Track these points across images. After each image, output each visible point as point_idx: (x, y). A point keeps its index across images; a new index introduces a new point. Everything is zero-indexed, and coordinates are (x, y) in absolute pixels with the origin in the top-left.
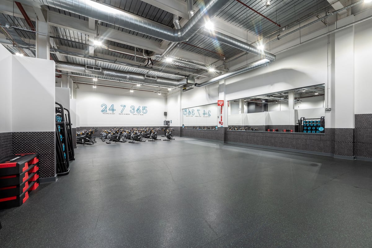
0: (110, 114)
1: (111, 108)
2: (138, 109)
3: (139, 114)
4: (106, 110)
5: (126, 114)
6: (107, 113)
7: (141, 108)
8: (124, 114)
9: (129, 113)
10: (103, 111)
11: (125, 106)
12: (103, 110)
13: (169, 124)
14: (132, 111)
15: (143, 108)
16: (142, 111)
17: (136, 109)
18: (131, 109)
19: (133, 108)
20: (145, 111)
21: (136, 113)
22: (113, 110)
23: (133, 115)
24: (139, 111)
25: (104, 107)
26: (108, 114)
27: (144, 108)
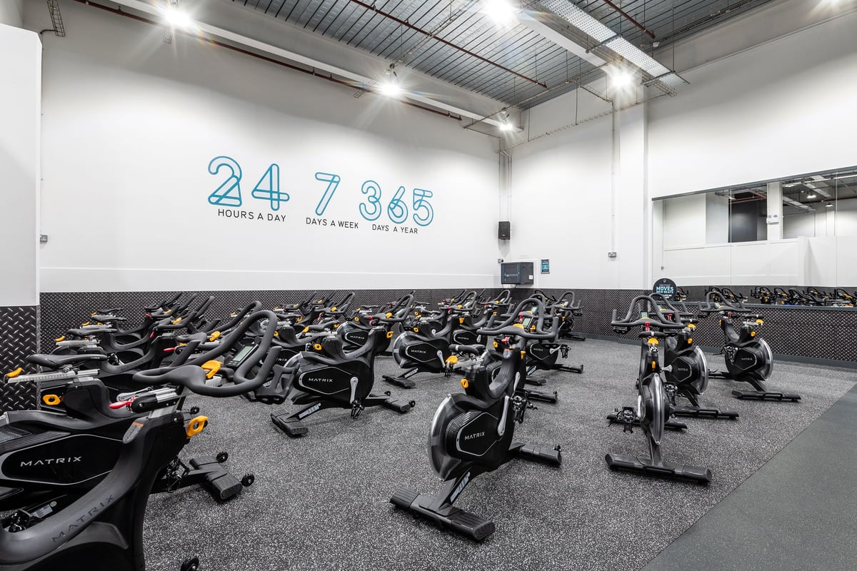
0: (260, 217)
1: (265, 185)
2: (395, 202)
3: (399, 226)
4: (234, 193)
5: (341, 224)
6: (243, 214)
7: (408, 199)
8: (333, 224)
9: (356, 218)
10: (217, 198)
11: (334, 180)
12: (221, 193)
13: (531, 277)
14: (371, 208)
15: (417, 198)
16: (412, 212)
17: (385, 201)
18: (364, 198)
19: (371, 192)
20: (422, 213)
21: (384, 220)
22: (275, 196)
23: (375, 228)
24: (398, 211)
25: (225, 173)
26: (246, 220)
27: (421, 198)
